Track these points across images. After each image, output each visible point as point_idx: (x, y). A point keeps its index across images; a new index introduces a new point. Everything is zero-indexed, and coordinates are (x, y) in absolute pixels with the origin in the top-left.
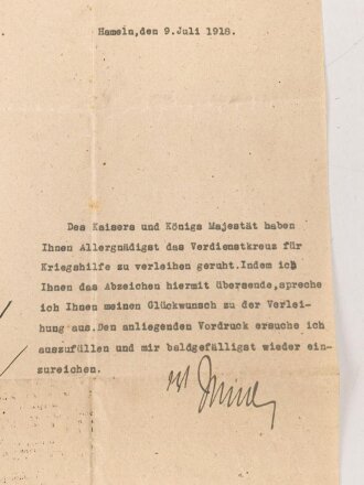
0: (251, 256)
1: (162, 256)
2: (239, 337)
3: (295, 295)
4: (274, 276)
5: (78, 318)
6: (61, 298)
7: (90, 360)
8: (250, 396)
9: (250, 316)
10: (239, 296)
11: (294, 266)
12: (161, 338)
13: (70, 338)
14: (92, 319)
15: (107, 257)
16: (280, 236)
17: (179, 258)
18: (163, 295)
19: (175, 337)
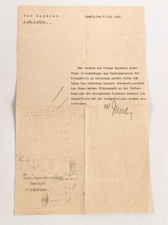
0: (126, 76)
1: (102, 76)
2: (123, 96)
3: (137, 86)
4: (132, 81)
5: (81, 91)
6: (76, 86)
7: (84, 101)
8: (125, 111)
9: (126, 91)
10: (122, 86)
11: (137, 78)
12: (103, 96)
13: (79, 96)
14: (84, 91)
15: (88, 76)
16: (134, 71)
17: (107, 76)
18: (103, 86)
19: (106, 96)
